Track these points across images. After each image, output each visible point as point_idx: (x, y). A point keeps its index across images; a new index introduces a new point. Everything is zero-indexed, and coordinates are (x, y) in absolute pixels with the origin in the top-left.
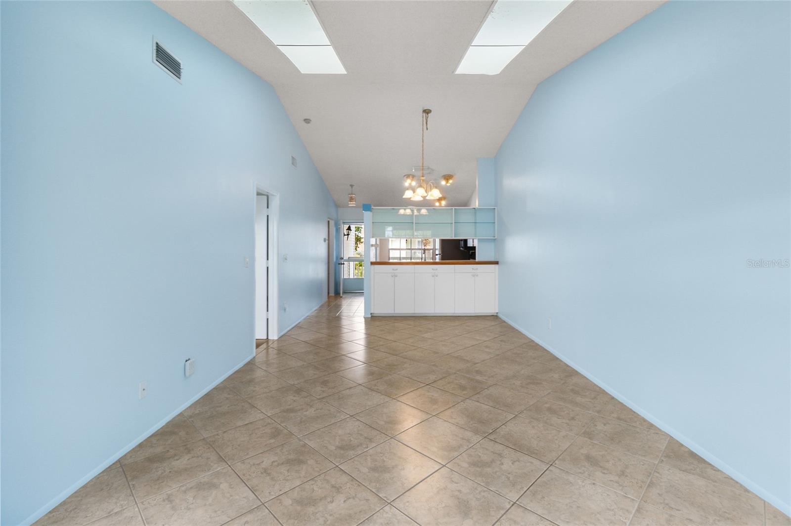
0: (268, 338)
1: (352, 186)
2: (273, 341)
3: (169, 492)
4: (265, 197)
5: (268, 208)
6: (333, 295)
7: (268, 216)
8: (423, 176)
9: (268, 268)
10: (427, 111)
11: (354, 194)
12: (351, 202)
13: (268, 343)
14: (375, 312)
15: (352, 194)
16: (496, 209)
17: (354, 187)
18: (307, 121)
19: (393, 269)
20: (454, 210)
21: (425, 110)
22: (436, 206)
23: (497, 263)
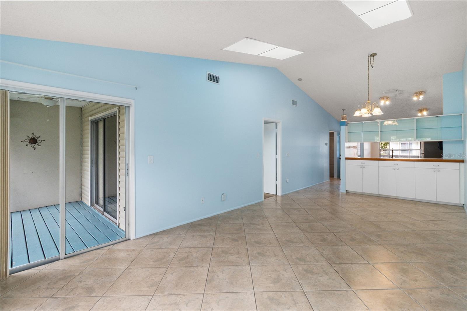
0: (276, 194)
1: (344, 110)
2: (279, 196)
3: (195, 234)
4: (275, 124)
5: (276, 129)
6: (337, 178)
7: (276, 133)
8: (369, 100)
9: (276, 159)
10: (373, 55)
11: (346, 115)
12: (343, 120)
13: (276, 197)
14: (349, 190)
15: (344, 115)
16: (462, 115)
17: (345, 111)
18: (300, 80)
19: (361, 163)
20: (415, 119)
21: (371, 54)
22: (418, 116)
23: (462, 161)
